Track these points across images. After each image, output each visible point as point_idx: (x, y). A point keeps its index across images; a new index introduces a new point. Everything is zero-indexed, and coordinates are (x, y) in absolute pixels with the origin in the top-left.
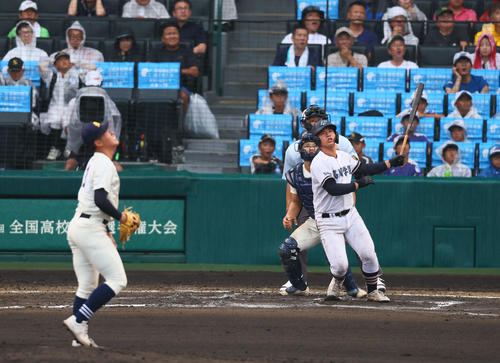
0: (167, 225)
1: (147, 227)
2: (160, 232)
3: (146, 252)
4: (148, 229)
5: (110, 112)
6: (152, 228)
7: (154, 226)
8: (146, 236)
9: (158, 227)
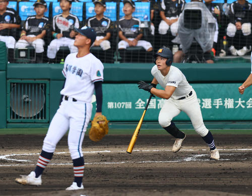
0: (249, 101)
1: (234, 103)
2: (243, 107)
3: (234, 121)
4: (235, 104)
5: (206, 21)
6: (238, 103)
7: (240, 102)
8: (234, 109)
9: (242, 103)
